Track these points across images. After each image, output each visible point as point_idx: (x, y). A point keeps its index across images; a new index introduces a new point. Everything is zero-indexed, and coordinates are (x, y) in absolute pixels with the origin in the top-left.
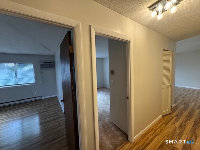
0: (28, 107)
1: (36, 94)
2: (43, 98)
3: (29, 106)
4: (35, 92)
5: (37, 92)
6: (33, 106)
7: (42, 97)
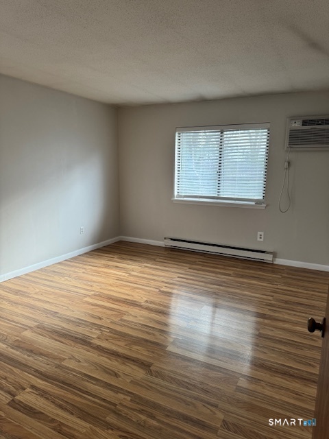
0: (229, 275)
1: (259, 240)
2: (279, 261)
3: (231, 272)
4: (259, 233)
5: (262, 233)
6: (242, 276)
7: (274, 255)
